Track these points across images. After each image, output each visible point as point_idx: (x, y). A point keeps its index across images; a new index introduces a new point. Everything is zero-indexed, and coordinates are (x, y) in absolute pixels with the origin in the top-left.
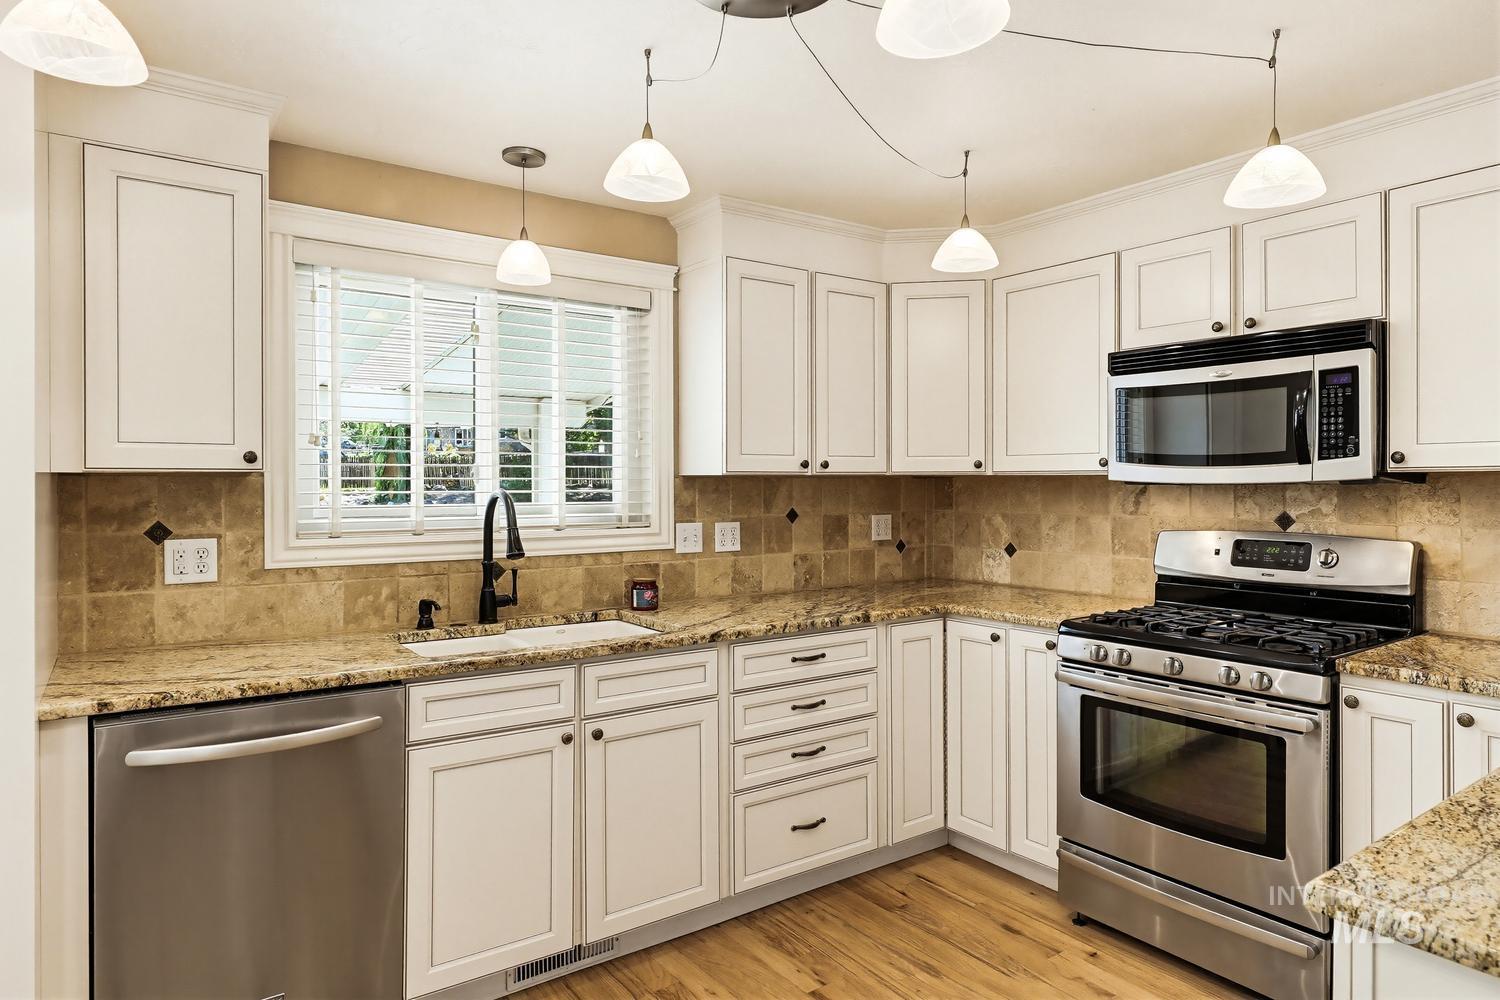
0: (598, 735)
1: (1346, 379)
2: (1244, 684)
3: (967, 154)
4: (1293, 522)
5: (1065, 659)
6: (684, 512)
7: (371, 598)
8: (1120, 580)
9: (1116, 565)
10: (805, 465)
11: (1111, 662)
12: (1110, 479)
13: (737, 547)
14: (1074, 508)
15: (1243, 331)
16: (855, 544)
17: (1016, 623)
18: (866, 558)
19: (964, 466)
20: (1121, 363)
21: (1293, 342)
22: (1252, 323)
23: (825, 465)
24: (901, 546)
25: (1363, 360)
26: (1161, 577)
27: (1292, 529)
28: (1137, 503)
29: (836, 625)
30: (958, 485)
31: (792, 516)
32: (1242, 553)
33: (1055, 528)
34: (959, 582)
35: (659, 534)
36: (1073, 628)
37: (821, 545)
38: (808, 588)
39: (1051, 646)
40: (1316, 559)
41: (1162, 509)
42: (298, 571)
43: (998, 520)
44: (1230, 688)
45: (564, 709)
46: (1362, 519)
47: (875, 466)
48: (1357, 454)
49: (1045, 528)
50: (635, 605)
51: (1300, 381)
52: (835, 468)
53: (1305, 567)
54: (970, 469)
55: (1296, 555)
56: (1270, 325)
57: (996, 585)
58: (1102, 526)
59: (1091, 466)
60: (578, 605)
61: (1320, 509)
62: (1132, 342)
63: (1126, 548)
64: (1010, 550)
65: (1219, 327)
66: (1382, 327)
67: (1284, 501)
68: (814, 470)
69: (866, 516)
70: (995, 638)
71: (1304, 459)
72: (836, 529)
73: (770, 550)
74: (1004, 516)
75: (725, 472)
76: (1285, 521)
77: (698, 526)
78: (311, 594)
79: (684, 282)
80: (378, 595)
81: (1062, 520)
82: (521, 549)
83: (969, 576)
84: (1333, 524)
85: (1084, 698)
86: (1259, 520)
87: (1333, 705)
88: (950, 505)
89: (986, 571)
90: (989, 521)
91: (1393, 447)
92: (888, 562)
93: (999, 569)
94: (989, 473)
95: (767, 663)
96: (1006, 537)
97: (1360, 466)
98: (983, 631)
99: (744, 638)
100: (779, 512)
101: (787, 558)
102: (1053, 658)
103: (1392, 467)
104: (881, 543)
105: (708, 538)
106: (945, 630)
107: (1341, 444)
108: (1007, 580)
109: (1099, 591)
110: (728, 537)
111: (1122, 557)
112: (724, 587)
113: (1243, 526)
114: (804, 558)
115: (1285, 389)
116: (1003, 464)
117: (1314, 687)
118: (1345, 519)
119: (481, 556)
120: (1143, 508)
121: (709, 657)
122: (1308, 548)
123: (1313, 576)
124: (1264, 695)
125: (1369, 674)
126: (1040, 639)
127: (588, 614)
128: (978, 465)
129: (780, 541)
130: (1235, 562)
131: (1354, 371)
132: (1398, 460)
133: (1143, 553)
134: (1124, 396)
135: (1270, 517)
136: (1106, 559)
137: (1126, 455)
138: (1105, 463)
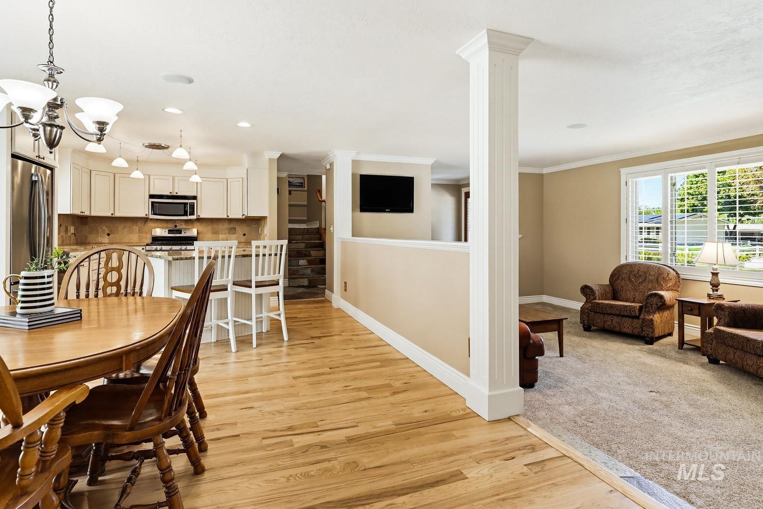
1: (192, 204)
5: (148, 251)
9: (139, 236)
12: (149, 218)
14: (129, 224)
15: (175, 194)
16: (69, 234)
18: (70, 237)
20: (151, 196)
21: (183, 197)
22: (177, 193)
23: (83, 213)
24: (75, 235)
25: (195, 201)
26: (153, 237)
27: (178, 227)
28: (145, 223)
31: (61, 225)
32: (170, 231)
33: (123, 229)
34: (89, 243)
37: (64, 233)
39: (144, 249)
40: (183, 232)
41: (151, 224)
43: (104, 228)
44: (181, 250)
46: (189, 225)
48: (194, 215)
49: (120, 229)
51: (186, 204)
53: (181, 233)
54: (109, 215)
55: (180, 231)
56: (180, 194)
58: (136, 228)
59: (143, 216)
61: (182, 224)
62: (152, 193)
63: (143, 232)
64: (108, 235)
65: (171, 193)
66: (197, 197)
67: (177, 223)
69: (70, 224)
71: (187, 216)
72: (67, 230)
74: (107, 227)
76: (176, 226)
81: (125, 227)
83: (94, 242)
84: (184, 226)
86: (171, 226)
90: (101, 228)
92: (73, 238)
93: (105, 239)
94: (114, 216)
96: (107, 232)
97: (194, 217)
104: (72, 233)
107: (192, 213)
108: (108, 242)
109: (135, 242)
111: (142, 234)
113: (169, 227)
115: (183, 205)
116: (117, 214)
118: (186, 226)
122: (181, 230)
123: (183, 235)
130: (169, 233)
131: (194, 203)
132: (199, 216)
133: (146, 233)
134: (153, 203)
135: (174, 225)
136: (137, 235)
137: (153, 214)
138: (146, 215)
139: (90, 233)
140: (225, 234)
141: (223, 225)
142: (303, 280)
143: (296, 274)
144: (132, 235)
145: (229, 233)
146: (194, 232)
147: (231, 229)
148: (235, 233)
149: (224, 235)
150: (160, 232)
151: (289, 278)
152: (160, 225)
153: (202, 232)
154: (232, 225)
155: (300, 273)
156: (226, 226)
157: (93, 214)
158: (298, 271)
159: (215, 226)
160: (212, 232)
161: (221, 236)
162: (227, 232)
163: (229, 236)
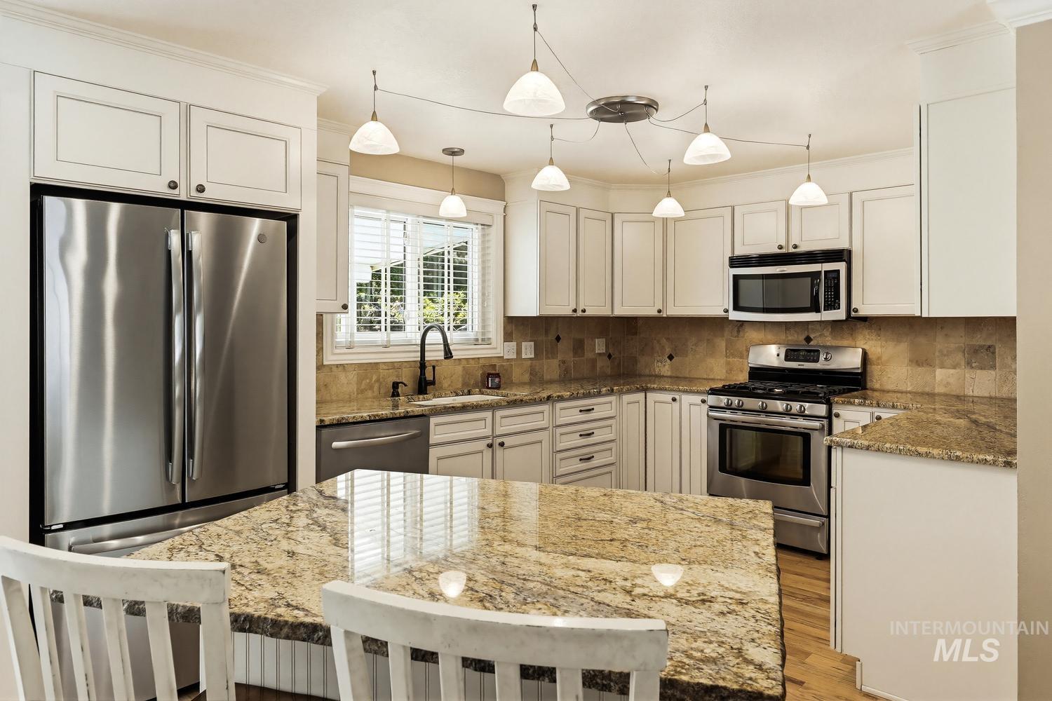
0: (502, 444)
1: (834, 275)
2: (794, 411)
3: (670, 161)
4: (812, 340)
5: (711, 407)
6: (508, 337)
7: (368, 381)
8: (730, 371)
9: (728, 363)
10: (575, 311)
11: (733, 406)
12: (730, 319)
13: (533, 356)
15: (792, 250)
16: (588, 355)
17: (686, 392)
18: (593, 362)
19: (651, 312)
20: (735, 262)
21: (811, 257)
22: (795, 247)
23: (584, 311)
24: (610, 356)
25: (841, 266)
26: (751, 368)
27: (812, 343)
28: (738, 331)
29: (599, 394)
30: (640, 322)
31: (558, 339)
32: (789, 355)
33: (696, 345)
34: (640, 376)
35: (496, 348)
36: (714, 392)
38: (566, 378)
39: (703, 401)
40: (822, 357)
41: (752, 335)
42: (337, 366)
43: (664, 341)
44: (787, 413)
45: (488, 432)
46: (842, 338)
47: (605, 311)
48: (839, 308)
49: (690, 343)
50: (490, 386)
51: (816, 275)
52: (588, 313)
53: (817, 361)
54: (655, 313)
55: (813, 355)
56: (803, 248)
57: (663, 376)
58: (721, 344)
59: (720, 313)
60: (460, 386)
61: (823, 334)
62: (740, 251)
63: (733, 355)
64: (671, 358)
65: (780, 247)
66: (850, 252)
67: (808, 330)
68: (579, 313)
69: (593, 339)
70: (674, 400)
71: (818, 311)
72: (579, 347)
73: (547, 358)
74: (668, 339)
75: (538, 314)
76: (808, 339)
77: (514, 344)
78: (342, 377)
79: (509, 211)
80: (371, 380)
81: (699, 340)
82: (451, 354)
83: (647, 372)
84: (829, 341)
85: (720, 425)
86: (797, 338)
87: (829, 417)
88: (636, 334)
89: (657, 370)
90: (658, 342)
91: (853, 306)
92: (603, 364)
93: (665, 368)
94: (665, 316)
95: (568, 412)
96: (668, 351)
97: (840, 314)
98: (668, 397)
99: (561, 399)
100: (552, 337)
101: (556, 362)
102: (705, 407)
103: (853, 314)
104: (600, 354)
105: (519, 352)
106: (646, 398)
107: (832, 304)
108: (669, 374)
109: (719, 377)
110: (528, 350)
111: (731, 360)
112: (526, 378)
113: (790, 343)
114: (564, 362)
115: (810, 278)
116: (672, 311)
117: (821, 409)
118: (834, 337)
119: (419, 359)
120: (741, 334)
121: (545, 408)
122: (818, 352)
123: (820, 365)
124: (801, 414)
125: (843, 403)
126: (697, 399)
127: (466, 391)
128: (659, 311)
129: (552, 353)
130: (787, 359)
131: (838, 272)
132: (856, 310)
133: (742, 357)
134: (736, 278)
135: (802, 338)
136: (722, 361)
137: (737, 307)
138: (726, 311)
139: (642, 352)
140: (954, 368)
141: (947, 335)
146: (849, 360)
147: (975, 351)
149: (952, 371)
150: (771, 355)
152: (770, 337)
153: (879, 358)
154: (980, 340)
156: (959, 340)
159: (922, 340)
160: (911, 361)
161: (940, 374)
162: (963, 363)
163: (969, 374)
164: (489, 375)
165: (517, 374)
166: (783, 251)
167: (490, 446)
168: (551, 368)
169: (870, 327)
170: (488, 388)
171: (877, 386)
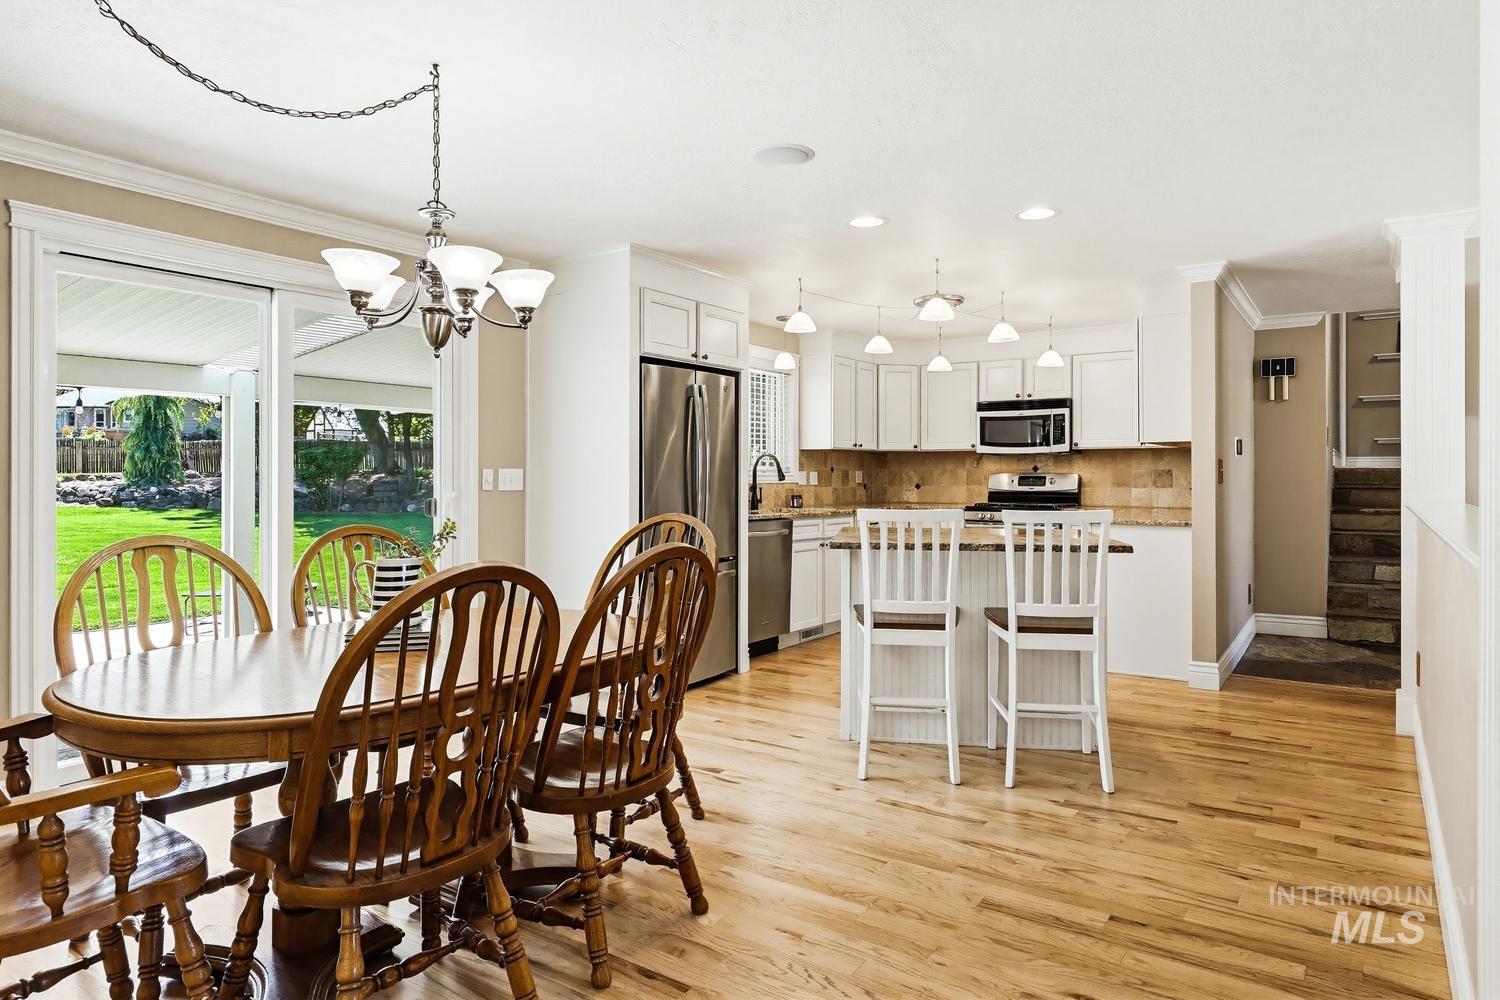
1: (1061, 418)
4: (1038, 468)
6: (802, 467)
8: (970, 496)
9: (968, 490)
10: (855, 445)
11: (987, 519)
12: (974, 452)
13: (817, 483)
14: (950, 467)
15: (1027, 399)
16: (852, 485)
18: (854, 491)
19: (909, 447)
20: (981, 407)
21: (1044, 404)
22: (1030, 395)
23: (861, 446)
24: (865, 486)
25: (1066, 411)
26: (990, 493)
27: (1039, 471)
28: (978, 463)
31: (832, 470)
32: (1023, 480)
33: (941, 475)
34: (889, 503)
35: (797, 476)
37: (841, 484)
38: (837, 503)
40: (1048, 482)
41: (988, 466)
43: (911, 473)
45: (820, 535)
46: (1062, 467)
47: (873, 447)
48: (1063, 443)
49: (935, 475)
50: (795, 505)
51: (1046, 418)
52: (864, 448)
53: (1044, 485)
54: (911, 448)
55: (1041, 480)
56: (1036, 397)
57: (911, 503)
58: (963, 473)
59: (968, 447)
60: (773, 505)
61: (1049, 463)
62: (985, 398)
63: (974, 482)
64: (918, 486)
65: (1018, 396)
66: (1071, 401)
67: (1035, 461)
68: (858, 448)
69: (854, 471)
71: (1048, 444)
72: (846, 477)
73: (826, 485)
74: (915, 471)
76: (1036, 469)
77: (805, 473)
79: (803, 365)
81: (944, 471)
83: (896, 500)
84: (1051, 467)
86: (1027, 468)
88: (885, 467)
89: (905, 498)
90: (906, 473)
91: (1074, 442)
92: (861, 492)
93: (912, 495)
94: (919, 450)
96: (916, 480)
97: (1064, 447)
100: (829, 467)
101: (830, 489)
103: (1074, 448)
104: (859, 484)
105: (808, 479)
107: (1059, 440)
108: (916, 501)
109: (961, 502)
110: (814, 480)
111: (972, 487)
112: (812, 501)
113: (1021, 472)
114: (836, 490)
115: (1042, 420)
116: (926, 446)
118: (1058, 467)
119: (752, 482)
120: (980, 465)
122: (1045, 478)
123: (1048, 487)
127: (778, 509)
128: (916, 447)
129: (829, 482)
130: (1020, 484)
131: (1063, 415)
132: (1076, 445)
133: (980, 484)
134: (983, 420)
135: (1031, 467)
136: (965, 488)
137: (983, 443)
138: (973, 446)
139: (892, 483)
140: (1145, 487)
141: (1139, 463)
142: (1374, 626)
143: (1358, 606)
144: (955, 488)
145: (1155, 483)
146: (1069, 484)
147: (1159, 474)
148: (1171, 486)
149: (1143, 490)
150: (1005, 482)
151: (1328, 616)
152: (1004, 467)
153: (1090, 482)
154: (1162, 465)
155: (1371, 604)
156: (1145, 467)
157: (883, 447)
158: (1364, 597)
159: (1121, 467)
160: (1114, 483)
161: (1135, 492)
162: (1150, 483)
163: (1155, 491)
164: (793, 497)
165: (808, 498)
166: (1020, 399)
167: (822, 545)
168: (827, 493)
169: (1084, 458)
170: (793, 507)
171: (1088, 503)
